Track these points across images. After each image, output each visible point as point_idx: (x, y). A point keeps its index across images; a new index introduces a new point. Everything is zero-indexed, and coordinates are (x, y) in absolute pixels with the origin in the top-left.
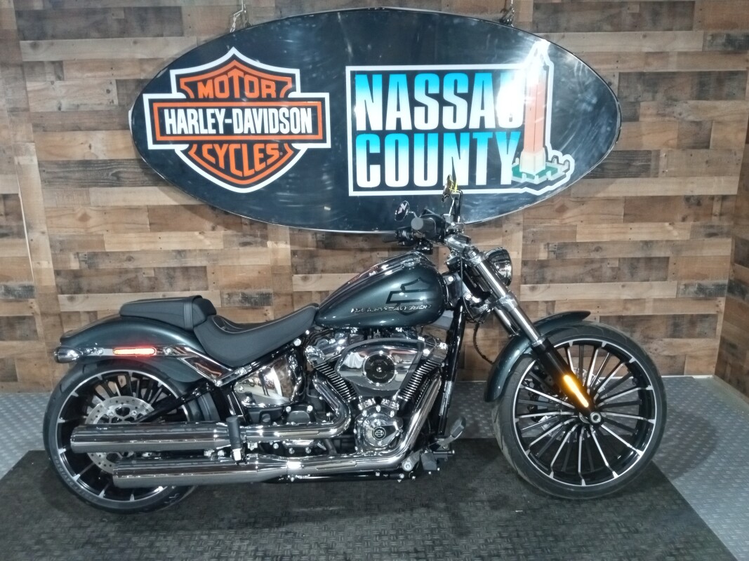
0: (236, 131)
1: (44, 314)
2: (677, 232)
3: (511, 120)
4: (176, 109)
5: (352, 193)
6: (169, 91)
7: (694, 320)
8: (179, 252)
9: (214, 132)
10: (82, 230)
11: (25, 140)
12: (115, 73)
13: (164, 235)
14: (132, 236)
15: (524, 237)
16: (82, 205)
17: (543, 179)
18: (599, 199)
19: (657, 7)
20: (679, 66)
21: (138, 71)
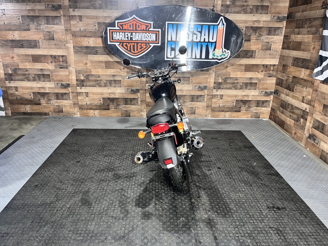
0: (133, 39)
1: (72, 92)
2: (260, 75)
3: (213, 40)
4: (117, 32)
5: (166, 59)
6: (115, 27)
7: (264, 102)
8: (113, 75)
9: (127, 39)
10: (85, 67)
11: (69, 39)
12: (97, 20)
13: (109, 70)
14: (100, 70)
15: (215, 75)
16: (86, 60)
17: (221, 57)
18: (238, 65)
19: (258, 7)
20: (263, 25)
21: (104, 20)
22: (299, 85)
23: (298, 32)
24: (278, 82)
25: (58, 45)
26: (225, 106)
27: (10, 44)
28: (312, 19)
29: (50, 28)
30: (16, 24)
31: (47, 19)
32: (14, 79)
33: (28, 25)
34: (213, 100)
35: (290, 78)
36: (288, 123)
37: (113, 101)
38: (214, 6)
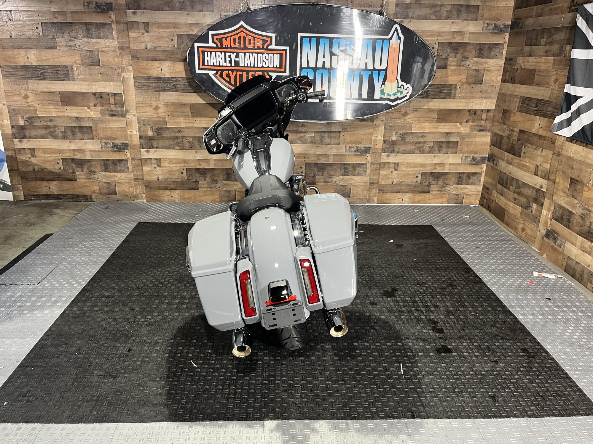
0: (241, 65)
1: (132, 159)
2: (464, 129)
3: (381, 65)
4: (211, 52)
6: (208, 43)
7: (470, 176)
8: (205, 129)
9: (230, 65)
10: (155, 115)
11: (127, 64)
12: (176, 30)
13: (198, 119)
14: (181, 119)
15: (384, 128)
16: (156, 101)
17: (396, 97)
18: (424, 110)
19: (460, 7)
20: (469, 40)
21: (188, 30)
22: (529, 145)
23: (530, 52)
24: (495, 140)
25: (107, 75)
26: (403, 183)
27: (21, 73)
28: (552, 30)
29: (93, 44)
30: (32, 37)
31: (87, 29)
32: (28, 135)
33: (54, 39)
34: (382, 173)
35: (515, 134)
36: (511, 212)
37: (205, 174)
38: (382, 6)
